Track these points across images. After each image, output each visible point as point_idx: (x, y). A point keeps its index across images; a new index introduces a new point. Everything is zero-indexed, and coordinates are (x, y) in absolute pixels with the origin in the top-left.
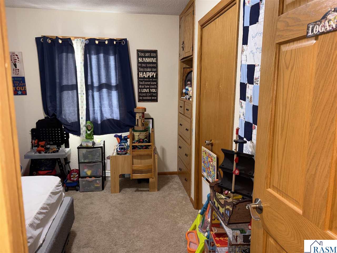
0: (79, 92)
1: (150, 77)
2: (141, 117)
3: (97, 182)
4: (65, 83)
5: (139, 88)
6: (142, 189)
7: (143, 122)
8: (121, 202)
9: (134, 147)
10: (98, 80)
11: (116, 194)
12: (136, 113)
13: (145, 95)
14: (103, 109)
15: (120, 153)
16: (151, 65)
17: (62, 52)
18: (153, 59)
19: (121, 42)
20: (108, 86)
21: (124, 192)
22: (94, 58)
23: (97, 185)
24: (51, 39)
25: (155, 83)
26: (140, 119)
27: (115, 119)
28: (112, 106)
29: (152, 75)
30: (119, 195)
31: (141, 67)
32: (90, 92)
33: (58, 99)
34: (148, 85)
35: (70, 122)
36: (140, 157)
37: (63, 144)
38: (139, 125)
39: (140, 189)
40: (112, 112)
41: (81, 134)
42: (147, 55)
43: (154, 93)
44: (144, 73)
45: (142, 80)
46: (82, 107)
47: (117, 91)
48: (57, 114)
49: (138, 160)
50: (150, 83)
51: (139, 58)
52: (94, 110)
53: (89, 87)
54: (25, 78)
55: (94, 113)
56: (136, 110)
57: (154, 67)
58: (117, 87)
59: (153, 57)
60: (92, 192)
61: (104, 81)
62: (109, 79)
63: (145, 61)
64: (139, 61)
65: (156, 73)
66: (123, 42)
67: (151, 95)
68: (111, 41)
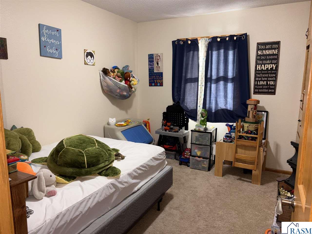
0: (199, 84)
1: (269, 69)
2: (253, 109)
3: (204, 163)
4: (189, 76)
5: (255, 80)
6: (245, 179)
7: (254, 114)
8: (220, 185)
9: (241, 137)
10: (217, 74)
11: (218, 177)
12: (248, 104)
13: (261, 87)
14: (219, 100)
15: (226, 140)
16: (272, 57)
17: (190, 51)
18: (274, 50)
19: (242, 37)
20: (225, 79)
21: (227, 178)
22: (215, 53)
23: (204, 166)
24: (183, 41)
25: (274, 75)
26: (251, 110)
27: (228, 109)
28: (227, 97)
29: (271, 67)
30: (221, 178)
31: (260, 60)
32: (209, 84)
33: (182, 90)
34: (266, 77)
35: (190, 109)
36: (245, 147)
37: (183, 127)
38: (250, 117)
39: (243, 179)
40: (226, 103)
41: (197, 120)
42: (267, 47)
43: (272, 85)
44: (263, 65)
45: (259, 72)
46: (201, 97)
47: (233, 83)
48: (181, 102)
49: (243, 150)
50: (269, 75)
51: (259, 51)
52: (210, 100)
53: (208, 80)
54: (163, 73)
55: (210, 102)
56: (248, 102)
57: (275, 59)
58: (233, 80)
59: (275, 49)
60: (199, 170)
61: (221, 74)
62: (227, 72)
63: (265, 54)
64: (258, 54)
65: (276, 65)
66: (243, 37)
67: (268, 87)
68: (231, 37)
